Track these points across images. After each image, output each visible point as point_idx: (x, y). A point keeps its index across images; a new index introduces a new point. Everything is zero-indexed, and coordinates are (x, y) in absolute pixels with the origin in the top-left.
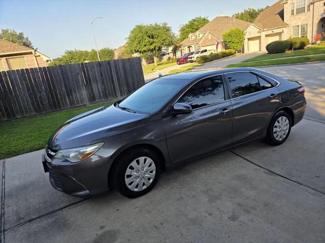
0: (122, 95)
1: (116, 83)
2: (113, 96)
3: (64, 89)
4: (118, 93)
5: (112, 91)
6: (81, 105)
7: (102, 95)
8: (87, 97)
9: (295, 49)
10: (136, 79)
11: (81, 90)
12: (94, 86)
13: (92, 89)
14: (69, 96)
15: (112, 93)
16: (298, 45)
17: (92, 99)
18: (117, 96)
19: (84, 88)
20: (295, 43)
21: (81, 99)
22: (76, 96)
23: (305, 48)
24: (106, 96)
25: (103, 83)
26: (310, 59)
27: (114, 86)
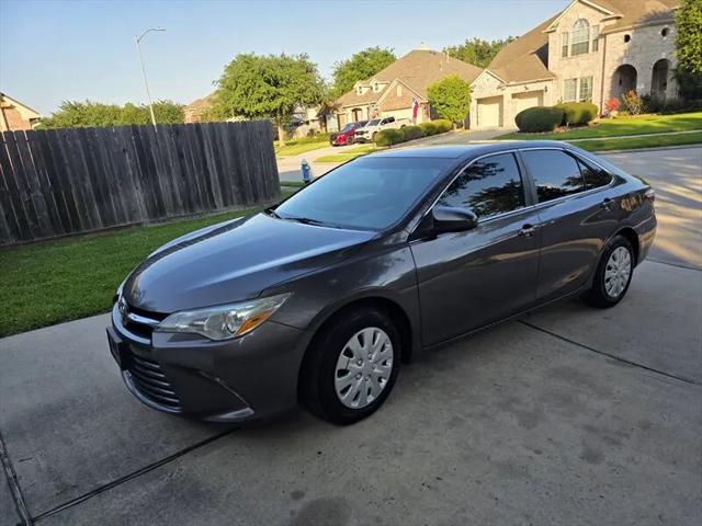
0: (226, 205)
1: (214, 176)
2: (206, 207)
3: (88, 184)
4: (219, 201)
5: (203, 192)
6: (129, 223)
7: (180, 202)
8: (144, 206)
9: (571, 125)
10: (259, 170)
11: (130, 189)
12: (163, 181)
13: (157, 188)
14: (100, 201)
15: (204, 198)
16: (577, 118)
17: (157, 210)
18: (215, 207)
19: (138, 184)
20: (573, 113)
21: (129, 208)
22: (118, 202)
23: (590, 123)
24: (190, 205)
25: (183, 175)
26: (603, 145)
27: (209, 183)
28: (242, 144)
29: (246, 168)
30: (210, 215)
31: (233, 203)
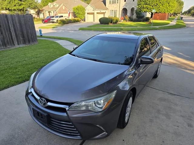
0: (18, 44)
1: (13, 34)
2: (11, 45)
4: (16, 42)
5: (10, 40)
9: (113, 23)
10: (30, 32)
15: (10, 42)
18: (14, 45)
20: (114, 20)
23: (118, 23)
24: (5, 44)
26: (122, 29)
27: (12, 37)
28: (23, 22)
29: (25, 32)
30: (13, 48)
31: (21, 44)
